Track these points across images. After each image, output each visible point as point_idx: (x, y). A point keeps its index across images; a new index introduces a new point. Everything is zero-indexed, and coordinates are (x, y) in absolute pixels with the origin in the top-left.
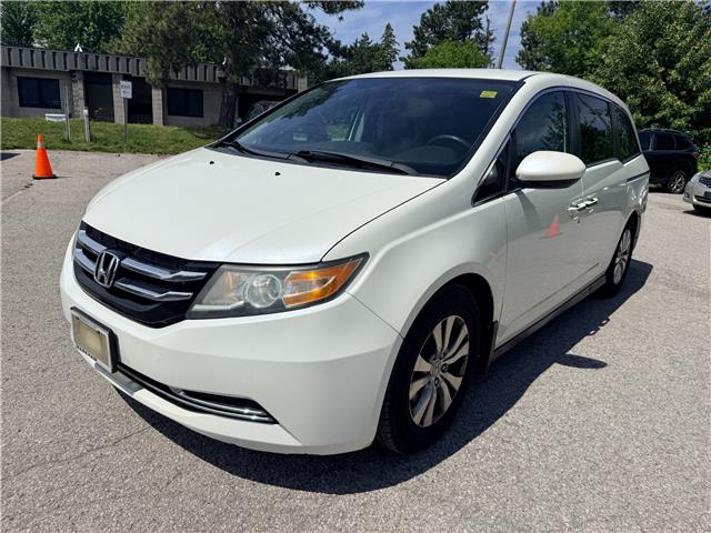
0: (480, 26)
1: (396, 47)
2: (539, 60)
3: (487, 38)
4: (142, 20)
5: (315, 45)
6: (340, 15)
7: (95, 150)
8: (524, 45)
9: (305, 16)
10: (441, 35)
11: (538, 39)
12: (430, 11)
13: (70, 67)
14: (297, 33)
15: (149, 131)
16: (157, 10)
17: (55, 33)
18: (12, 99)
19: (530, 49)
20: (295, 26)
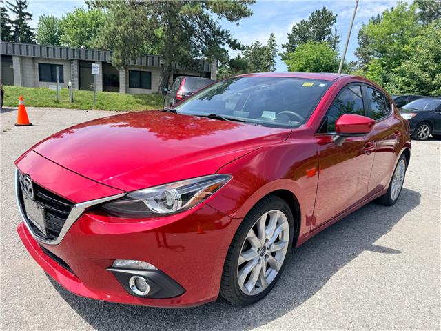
0: (330, 33)
1: (276, 47)
2: (370, 54)
3: (335, 41)
4: (110, 26)
5: (220, 42)
6: (237, 22)
7: (74, 108)
8: (360, 44)
9: (214, 24)
10: (305, 40)
11: (369, 40)
12: (298, 25)
13: (70, 57)
14: (209, 35)
15: (112, 97)
16: (119, 19)
17: (73, 40)
18: (35, 77)
19: (364, 47)
20: (208, 31)
